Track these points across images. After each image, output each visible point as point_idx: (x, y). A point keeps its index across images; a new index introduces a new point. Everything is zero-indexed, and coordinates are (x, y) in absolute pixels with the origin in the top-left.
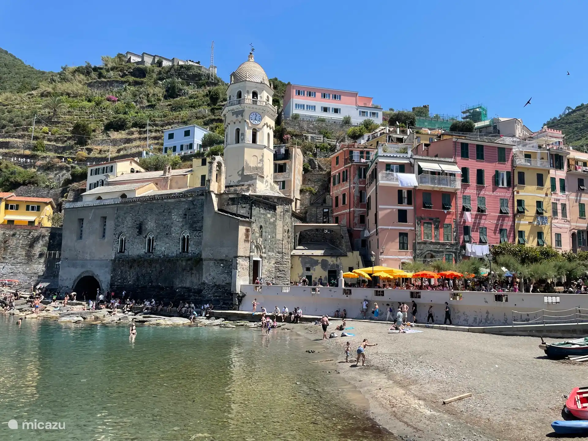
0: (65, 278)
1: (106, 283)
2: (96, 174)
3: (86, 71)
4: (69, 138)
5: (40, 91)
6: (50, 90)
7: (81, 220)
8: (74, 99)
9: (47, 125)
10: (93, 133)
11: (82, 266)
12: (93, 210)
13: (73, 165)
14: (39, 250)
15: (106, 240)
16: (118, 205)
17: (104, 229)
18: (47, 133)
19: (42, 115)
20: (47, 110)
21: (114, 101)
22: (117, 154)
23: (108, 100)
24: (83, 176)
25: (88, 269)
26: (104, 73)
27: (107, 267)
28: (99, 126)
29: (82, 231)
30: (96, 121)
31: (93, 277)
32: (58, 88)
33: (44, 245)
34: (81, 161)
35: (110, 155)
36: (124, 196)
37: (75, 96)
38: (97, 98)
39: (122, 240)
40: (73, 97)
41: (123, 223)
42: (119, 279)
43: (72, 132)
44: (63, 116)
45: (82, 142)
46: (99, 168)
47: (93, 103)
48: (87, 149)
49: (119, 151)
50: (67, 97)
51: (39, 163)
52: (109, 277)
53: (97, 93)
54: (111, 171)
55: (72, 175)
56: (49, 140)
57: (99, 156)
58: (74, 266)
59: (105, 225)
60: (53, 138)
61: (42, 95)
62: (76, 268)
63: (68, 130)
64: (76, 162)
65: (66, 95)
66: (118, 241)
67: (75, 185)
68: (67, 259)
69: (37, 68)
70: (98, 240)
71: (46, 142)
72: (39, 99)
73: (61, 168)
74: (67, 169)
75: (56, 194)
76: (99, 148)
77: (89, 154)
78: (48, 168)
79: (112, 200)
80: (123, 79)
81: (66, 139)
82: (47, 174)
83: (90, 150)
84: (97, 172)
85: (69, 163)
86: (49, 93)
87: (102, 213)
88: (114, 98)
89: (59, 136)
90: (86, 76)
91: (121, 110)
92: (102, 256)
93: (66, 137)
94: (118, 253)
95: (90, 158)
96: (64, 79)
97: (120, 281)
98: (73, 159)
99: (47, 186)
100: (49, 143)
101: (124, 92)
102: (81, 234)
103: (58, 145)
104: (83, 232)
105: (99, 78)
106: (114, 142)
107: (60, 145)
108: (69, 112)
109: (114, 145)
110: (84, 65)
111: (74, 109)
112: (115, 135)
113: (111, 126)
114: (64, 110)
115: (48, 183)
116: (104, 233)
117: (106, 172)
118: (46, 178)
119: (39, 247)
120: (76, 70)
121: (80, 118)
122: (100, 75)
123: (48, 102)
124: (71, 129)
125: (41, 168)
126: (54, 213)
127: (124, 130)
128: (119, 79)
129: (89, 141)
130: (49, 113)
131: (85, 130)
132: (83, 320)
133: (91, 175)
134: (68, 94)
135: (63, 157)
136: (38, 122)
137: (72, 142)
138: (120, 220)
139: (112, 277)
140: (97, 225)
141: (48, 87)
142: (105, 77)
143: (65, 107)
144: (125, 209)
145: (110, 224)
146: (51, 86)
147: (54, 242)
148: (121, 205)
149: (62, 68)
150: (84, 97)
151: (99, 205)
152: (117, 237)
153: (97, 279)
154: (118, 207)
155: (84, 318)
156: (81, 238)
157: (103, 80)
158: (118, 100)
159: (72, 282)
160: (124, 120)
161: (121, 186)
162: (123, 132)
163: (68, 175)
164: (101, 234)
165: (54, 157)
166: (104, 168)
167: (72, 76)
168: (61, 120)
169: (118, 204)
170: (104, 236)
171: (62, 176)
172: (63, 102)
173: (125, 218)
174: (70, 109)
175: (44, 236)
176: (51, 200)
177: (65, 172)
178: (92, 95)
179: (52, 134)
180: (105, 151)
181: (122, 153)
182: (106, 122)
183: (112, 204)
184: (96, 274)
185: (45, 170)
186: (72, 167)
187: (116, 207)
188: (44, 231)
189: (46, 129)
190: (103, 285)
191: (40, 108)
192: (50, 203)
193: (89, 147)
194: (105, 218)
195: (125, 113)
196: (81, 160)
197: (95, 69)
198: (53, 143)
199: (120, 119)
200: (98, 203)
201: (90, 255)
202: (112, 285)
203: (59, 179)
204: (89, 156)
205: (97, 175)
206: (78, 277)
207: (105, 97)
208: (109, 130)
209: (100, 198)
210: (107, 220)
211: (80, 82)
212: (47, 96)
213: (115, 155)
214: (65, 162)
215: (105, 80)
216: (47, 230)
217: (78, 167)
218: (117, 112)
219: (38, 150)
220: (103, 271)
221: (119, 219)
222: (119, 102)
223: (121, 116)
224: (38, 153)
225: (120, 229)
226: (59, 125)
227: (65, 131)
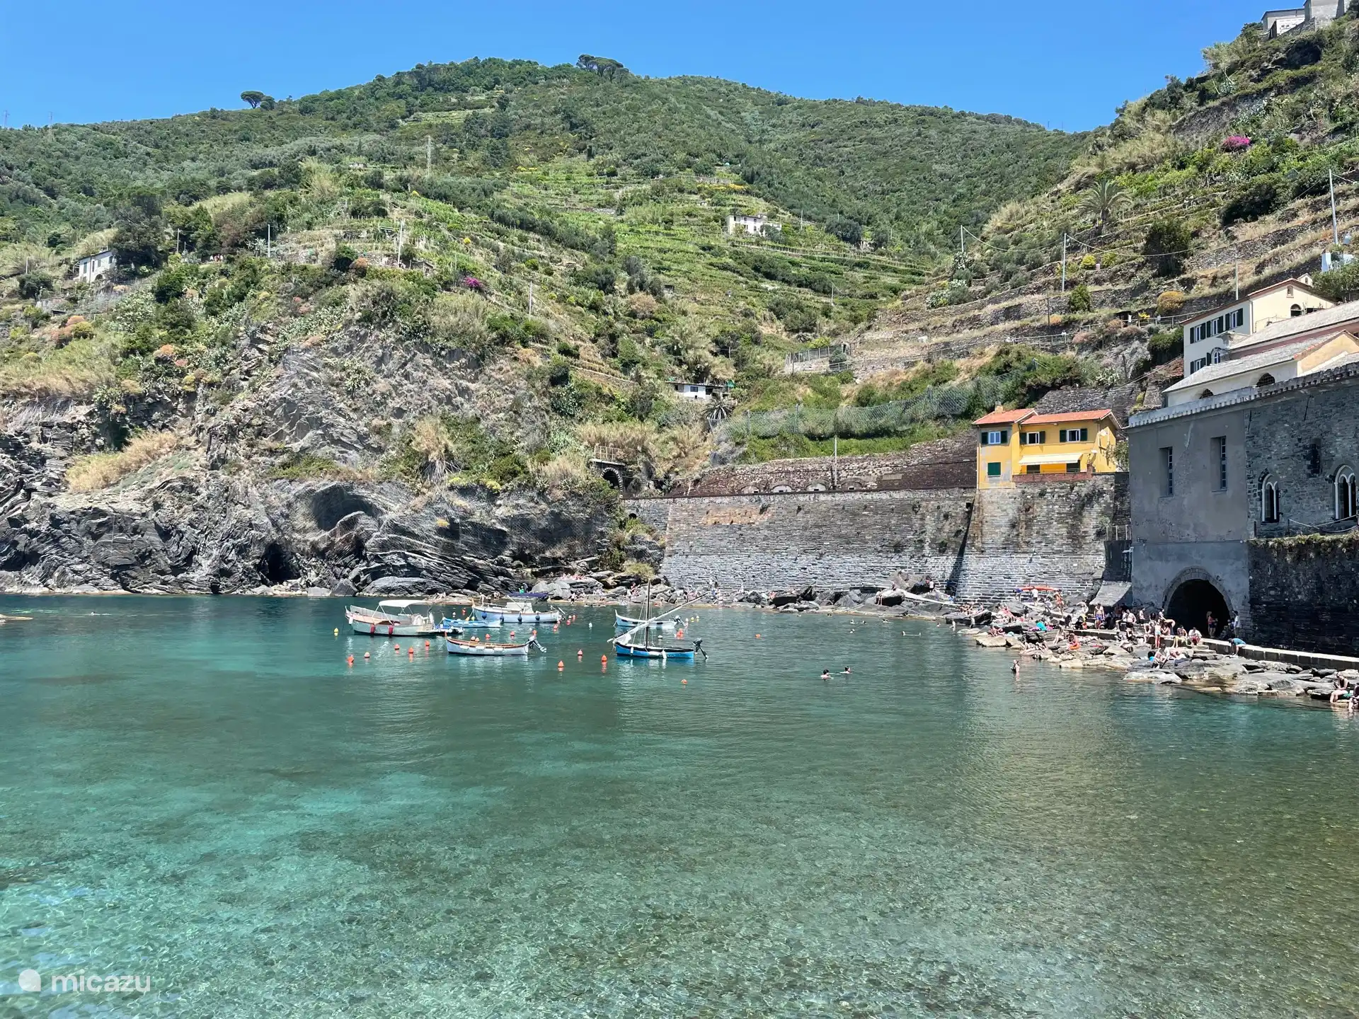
0: (1145, 585)
1: (1241, 597)
2: (1203, 338)
3: (1169, 100)
4: (1140, 267)
5: (1071, 180)
6: (1093, 170)
7: (1168, 451)
8: (1148, 172)
9: (1090, 250)
10: (1195, 241)
11: (1181, 557)
12: (1192, 426)
13: (1152, 325)
14: (1094, 523)
15: (1229, 493)
16: (1250, 406)
17: (1224, 467)
18: (1093, 268)
19: (1080, 230)
20: (1089, 217)
21: (1242, 148)
22: (1256, 278)
23: (1228, 151)
24: (1176, 349)
25: (1195, 565)
26: (1212, 86)
27: (1238, 559)
28: (1206, 220)
29: (1171, 476)
30: (1200, 209)
31: (1207, 582)
32: (1109, 161)
33: (1103, 513)
34: (1170, 314)
35: (1237, 285)
36: (1266, 380)
37: (1148, 167)
38: (1201, 151)
39: (1270, 492)
40: (1143, 170)
41: (1268, 449)
42: (1271, 588)
43: (1146, 251)
44: (1124, 221)
45: (1169, 269)
46: (1209, 323)
47: (1191, 169)
48: (1182, 282)
49: (1260, 268)
50: (1131, 173)
51: (1080, 336)
52: (1245, 582)
53: (1198, 142)
54: (1240, 323)
55: (1153, 350)
56: (1098, 282)
57: (1213, 291)
58: (1162, 556)
59: (1224, 457)
60: (1105, 275)
61: (1079, 186)
62: (1167, 561)
63: (1135, 250)
64: (1159, 318)
65: (1128, 169)
66: (1260, 494)
67: (1160, 370)
68: (1144, 541)
69: (1069, 131)
70: (1211, 494)
71: (1091, 288)
72: (1072, 198)
73: (1127, 339)
74: (1140, 337)
75: (1121, 398)
76: (1210, 272)
77: (1187, 292)
78: (1099, 344)
79: (1235, 396)
80: (1261, 86)
81: (1132, 270)
82: (1099, 357)
83: (1188, 284)
84: (1205, 332)
85: (1143, 322)
86: (1091, 177)
87: (1215, 428)
88: (1242, 140)
89: (1117, 267)
90: (1170, 110)
91: (1261, 163)
92: (1224, 533)
93: (1133, 265)
94: (1263, 523)
95: (1191, 301)
96: (1121, 135)
97: (1272, 592)
98: (1148, 311)
99: (1101, 383)
100: (1098, 288)
101: (1268, 117)
102: (1171, 483)
103: (1117, 288)
104: (1174, 477)
105: (1201, 104)
106: (1247, 250)
107: (1121, 286)
108: (1136, 206)
109: (1247, 256)
110: (1163, 86)
111: (1148, 198)
112: (1247, 231)
113: (1236, 213)
114: (1125, 206)
115: (1101, 378)
116: (1224, 476)
117: (1228, 328)
118: (1097, 365)
119: (1092, 520)
120: (1146, 105)
121: (1161, 213)
122: (1204, 97)
123: (1090, 198)
124: (1140, 245)
125: (1083, 346)
126: (1117, 440)
127: (1272, 211)
128: (1252, 87)
129: (1186, 262)
130: (1094, 222)
131: (1174, 239)
132: (1179, 680)
133: (1192, 341)
134: (1133, 167)
135: (1129, 312)
136: (1073, 249)
137: (1146, 274)
138: (1261, 442)
139: (1252, 584)
140: (1206, 458)
141: (1089, 164)
142: (1215, 97)
143: (1127, 198)
144: (1269, 412)
145: (1236, 453)
146: (1095, 160)
147: (1122, 503)
148: (1258, 405)
149: (1117, 111)
150: (1168, 163)
151: (1206, 412)
152: (1256, 483)
153: (1217, 587)
154: (1251, 410)
155: (1184, 678)
156: (1171, 491)
157: (1211, 104)
158: (1252, 142)
159: (1161, 592)
160: (1270, 187)
161: (1259, 356)
162: (1269, 218)
163: (1141, 351)
164: (1218, 481)
165: (1111, 317)
166: (1221, 318)
167: (1138, 121)
168: (1120, 229)
169: (1251, 401)
170: (1224, 484)
171: (1132, 354)
172: (1121, 188)
173: (1273, 435)
174: (1139, 200)
175: (1101, 494)
176: (1109, 412)
177: (1136, 344)
178: (1188, 149)
179: (1103, 267)
180: (1225, 277)
181: (1267, 271)
182: (1224, 204)
183: (1236, 404)
184: (1214, 574)
185: (1095, 349)
186: (1151, 331)
187: (1245, 410)
188: (1099, 481)
189: (1088, 258)
190: (1233, 602)
191: (1075, 217)
192: (1108, 419)
193: (1188, 275)
194: (1222, 440)
195: (1273, 169)
196: (1169, 312)
197: (1191, 85)
198: (1107, 286)
199: (1259, 186)
200: (1201, 405)
201: (1195, 530)
202: (1254, 601)
203: (1124, 364)
204: (1188, 297)
205: (1207, 339)
206: (1174, 582)
207: (1218, 145)
208: (1232, 224)
209: (1207, 394)
210: (1228, 446)
211: (1157, 129)
212: (1087, 185)
213: (1250, 279)
214: (1133, 323)
215: (1216, 103)
216: (1107, 480)
217: (1163, 329)
218: (1250, 172)
219: (1077, 309)
220: (1228, 568)
221: (1256, 438)
222: (1254, 146)
223: (1261, 178)
224: (1078, 315)
225: (1261, 464)
226: (1116, 243)
227: (1129, 252)
